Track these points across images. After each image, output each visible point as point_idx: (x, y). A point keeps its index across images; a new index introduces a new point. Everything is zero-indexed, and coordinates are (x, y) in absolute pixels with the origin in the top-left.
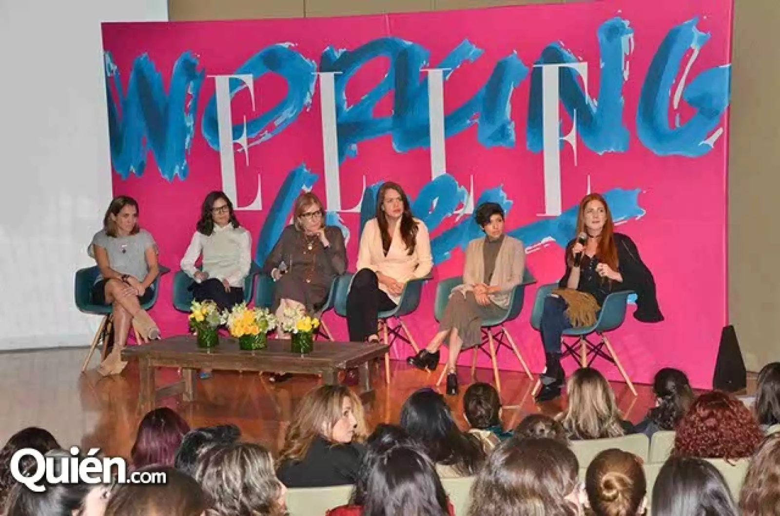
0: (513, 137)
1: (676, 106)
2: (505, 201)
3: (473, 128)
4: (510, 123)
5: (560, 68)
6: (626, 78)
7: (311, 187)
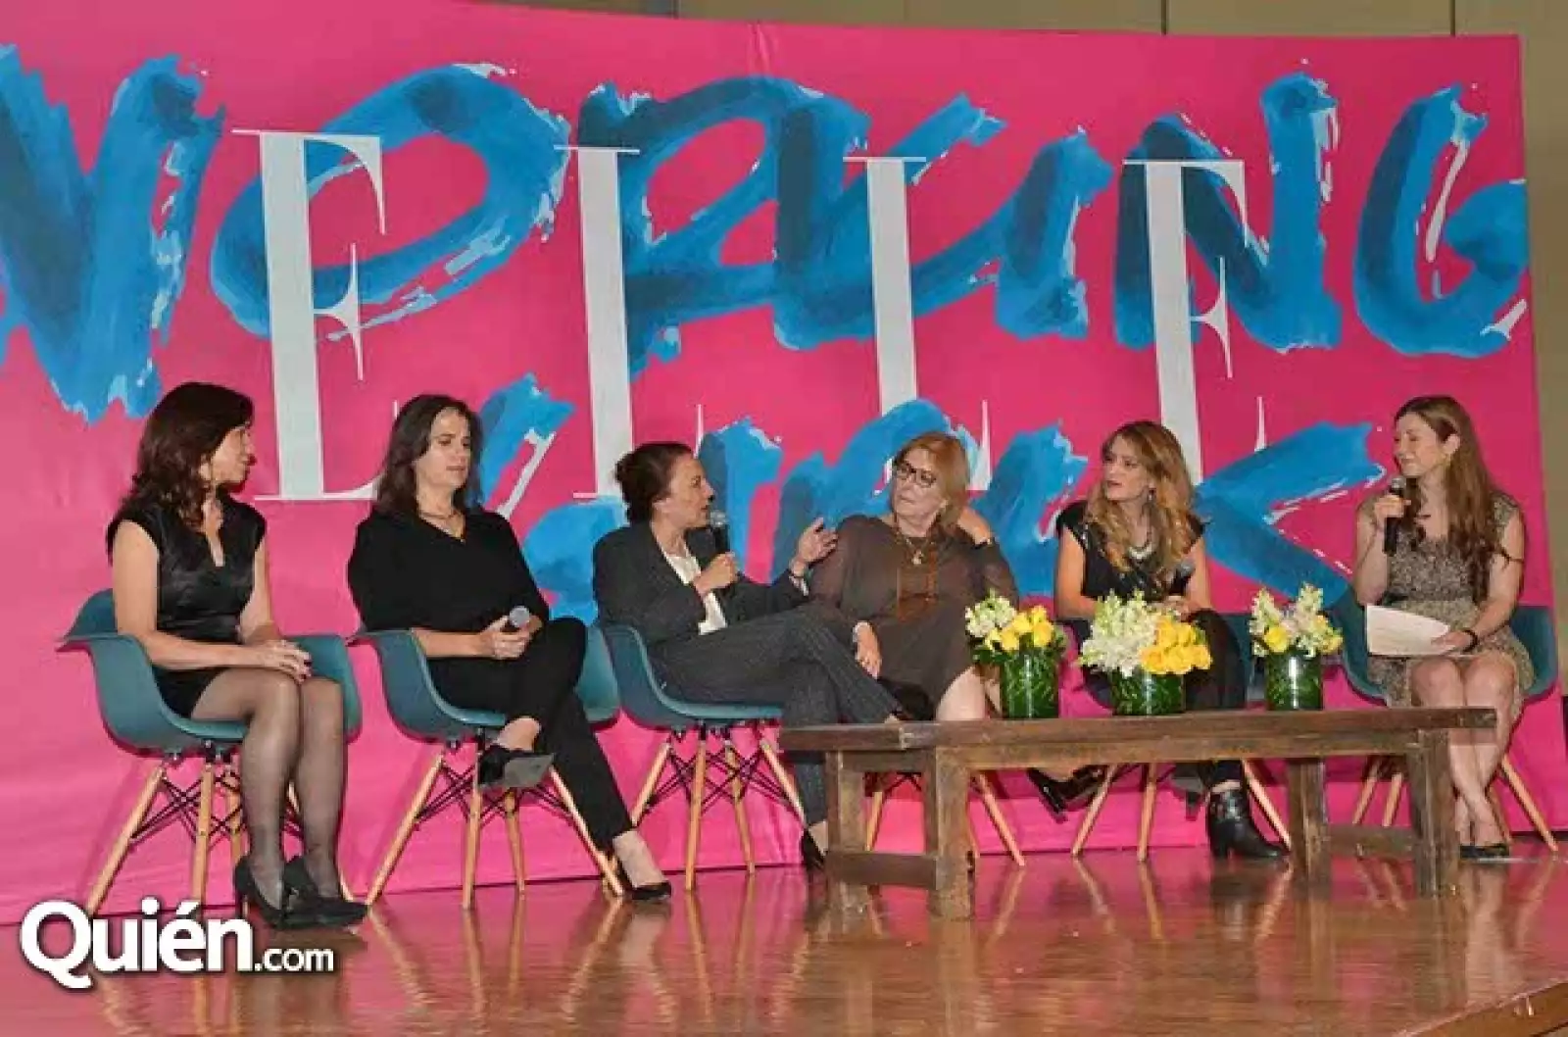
0: (1083, 315)
1: (1431, 255)
2: (1069, 458)
3: (987, 294)
4: (1072, 284)
5: (1185, 170)
6: (1327, 198)
7: (551, 437)
